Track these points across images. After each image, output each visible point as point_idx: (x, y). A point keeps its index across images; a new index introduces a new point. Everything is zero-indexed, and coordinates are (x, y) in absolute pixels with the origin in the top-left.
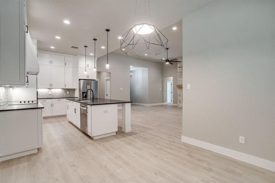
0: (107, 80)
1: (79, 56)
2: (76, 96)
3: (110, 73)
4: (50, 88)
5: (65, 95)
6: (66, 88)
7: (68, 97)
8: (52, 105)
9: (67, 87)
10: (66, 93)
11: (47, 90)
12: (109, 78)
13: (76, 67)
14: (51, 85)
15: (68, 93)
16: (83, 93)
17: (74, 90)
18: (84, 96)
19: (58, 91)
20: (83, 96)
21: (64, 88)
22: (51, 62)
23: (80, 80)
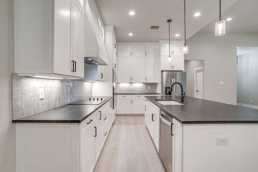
0: (197, 71)
1: (161, 41)
2: (158, 92)
3: (204, 60)
4: (130, 82)
5: (146, 91)
6: (146, 82)
7: (149, 92)
8: (132, 102)
9: (148, 81)
10: (147, 88)
11: (129, 84)
12: (202, 68)
13: (158, 55)
14: (131, 79)
15: (149, 87)
16: (166, 88)
17: (156, 84)
18: (168, 92)
19: (138, 86)
20: (166, 92)
21: (144, 82)
22: (132, 54)
23: (162, 71)
